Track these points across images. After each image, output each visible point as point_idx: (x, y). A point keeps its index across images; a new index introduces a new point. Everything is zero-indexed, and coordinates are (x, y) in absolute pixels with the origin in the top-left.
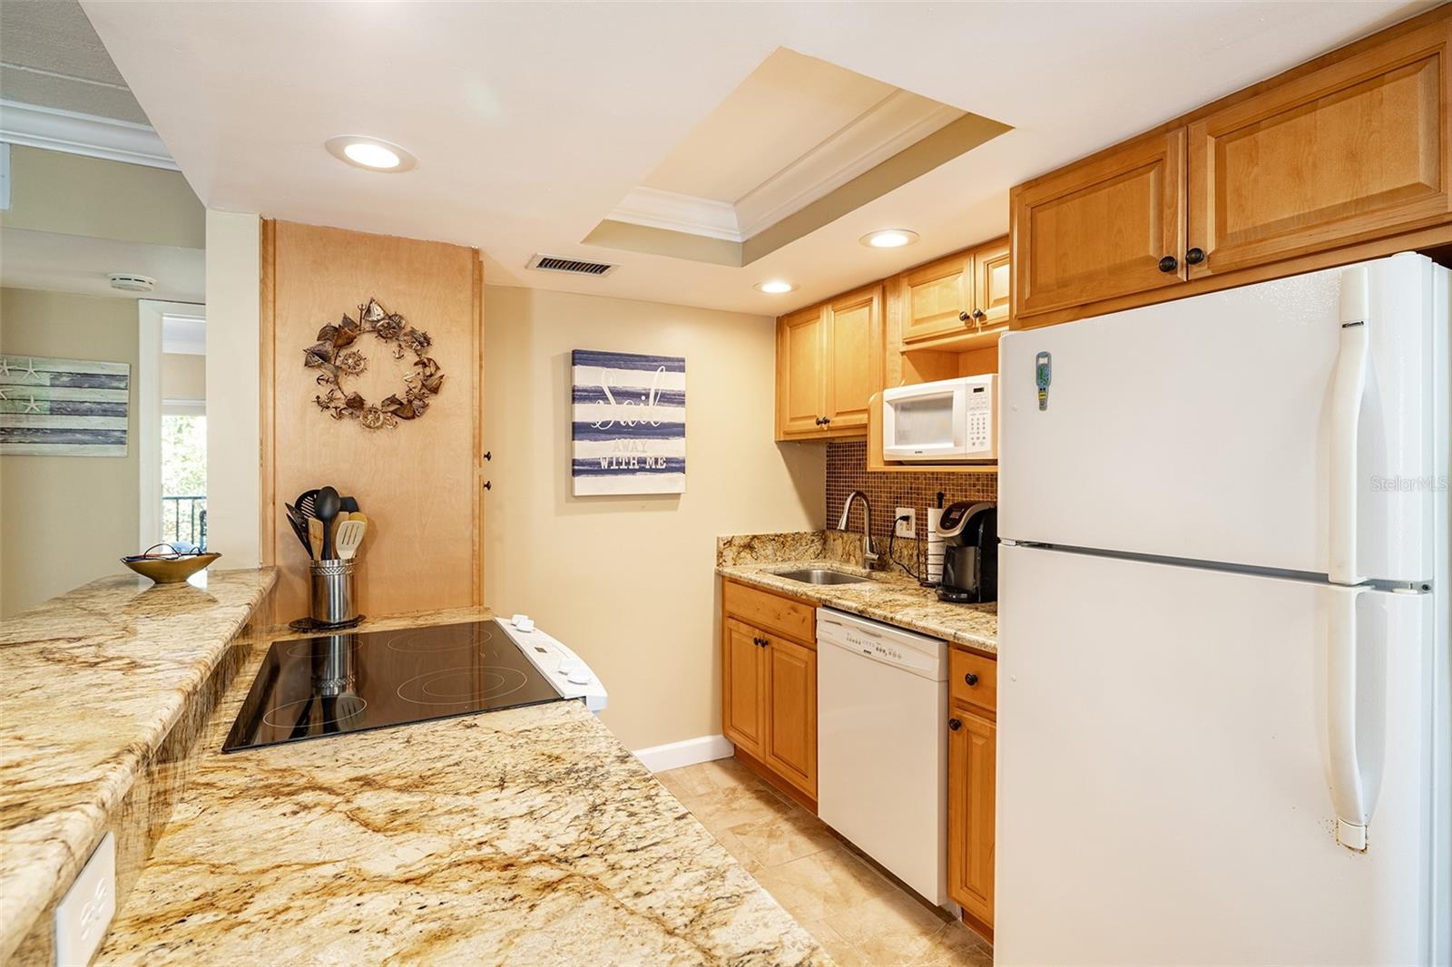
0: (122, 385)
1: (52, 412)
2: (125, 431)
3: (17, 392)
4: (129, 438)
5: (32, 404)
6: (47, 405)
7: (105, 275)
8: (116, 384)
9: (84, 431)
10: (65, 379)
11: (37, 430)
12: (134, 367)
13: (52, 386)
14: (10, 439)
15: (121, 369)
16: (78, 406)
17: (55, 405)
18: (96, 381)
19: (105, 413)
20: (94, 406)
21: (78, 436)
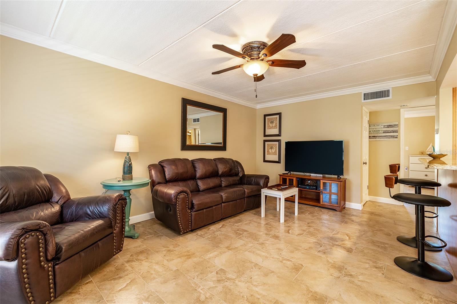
0: (397, 126)
1: (384, 133)
2: (397, 136)
3: (378, 129)
4: (398, 137)
5: (380, 132)
6: (383, 131)
7: (399, 106)
8: (396, 126)
9: (389, 136)
10: (386, 126)
11: (381, 136)
12: (399, 122)
13: (384, 128)
14: (376, 138)
15: (397, 123)
16: (388, 131)
17: (384, 131)
18: (392, 126)
19: (393, 132)
20: (391, 131)
21: (388, 137)
